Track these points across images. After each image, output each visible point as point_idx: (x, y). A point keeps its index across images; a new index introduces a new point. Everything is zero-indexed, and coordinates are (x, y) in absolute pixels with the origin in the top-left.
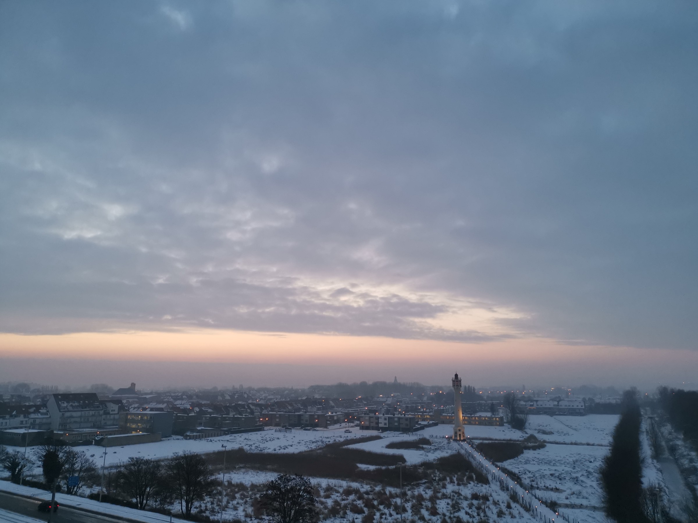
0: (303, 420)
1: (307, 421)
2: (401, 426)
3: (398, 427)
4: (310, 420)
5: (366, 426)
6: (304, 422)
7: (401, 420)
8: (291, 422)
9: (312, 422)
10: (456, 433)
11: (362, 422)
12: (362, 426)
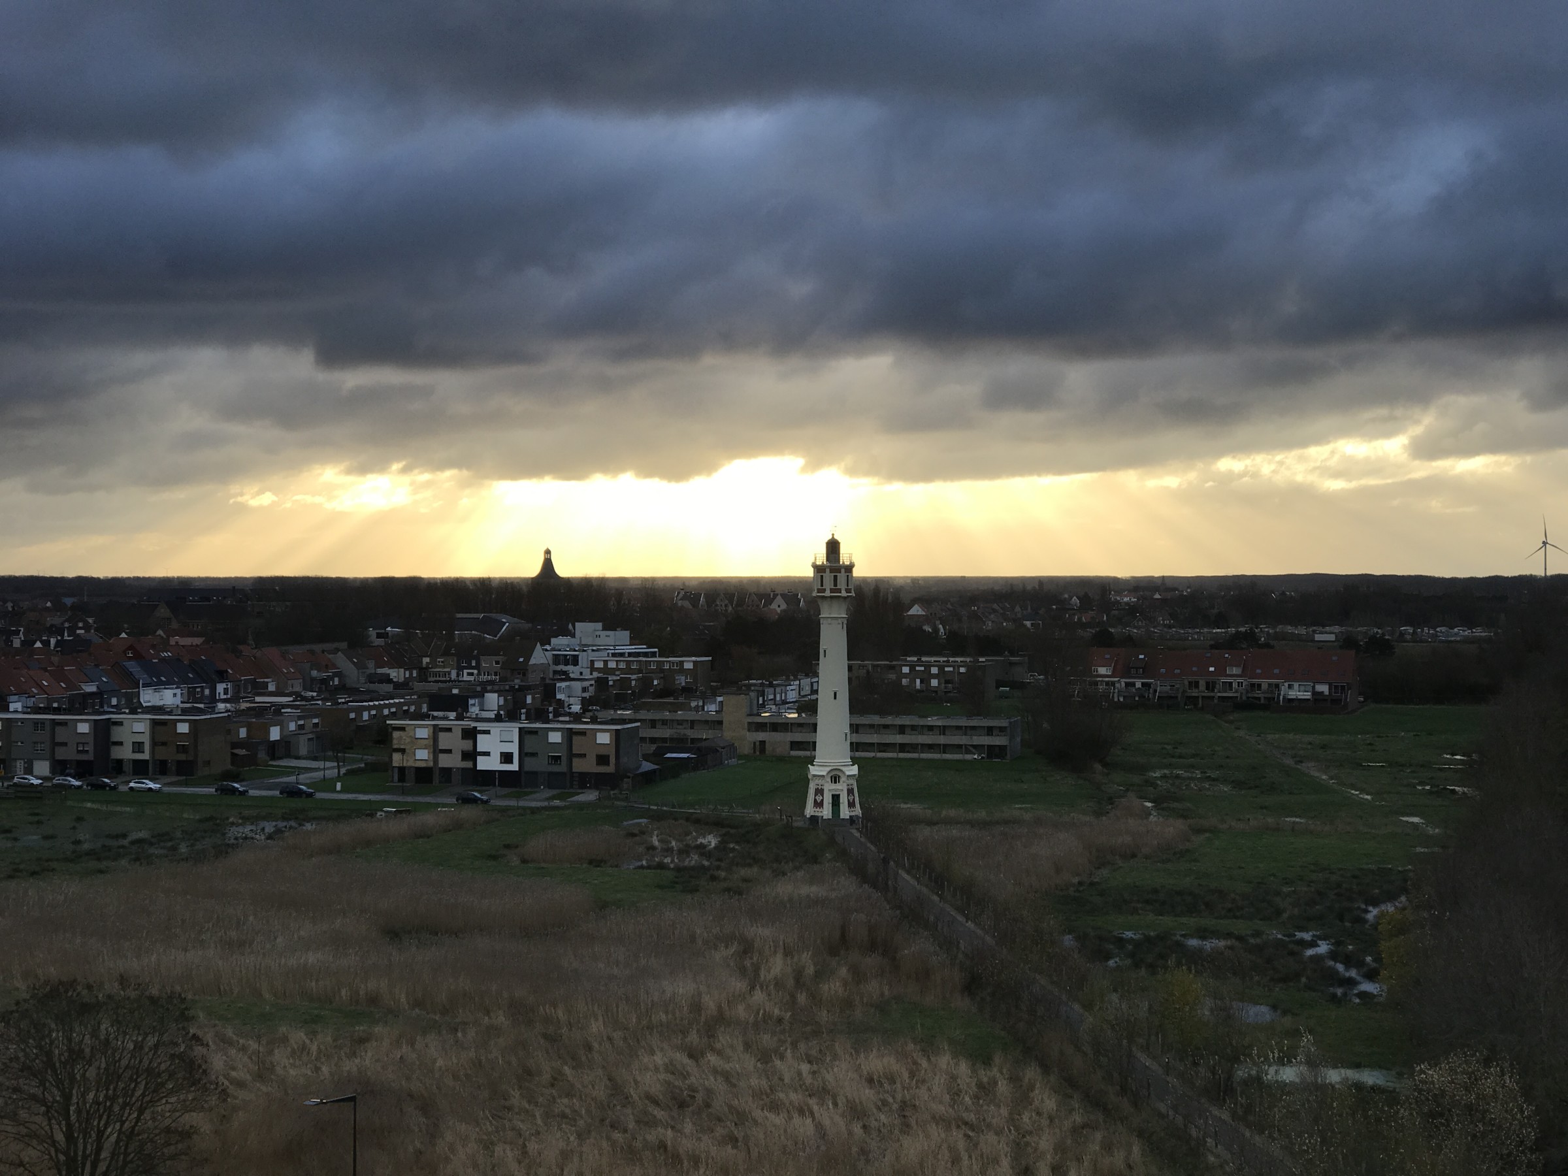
0: (121, 744)
1: (138, 747)
2: (579, 766)
3: (562, 768)
4: (155, 744)
5: (418, 769)
6: (125, 753)
7: (576, 739)
8: (61, 753)
9: (163, 753)
10: (819, 791)
11: (403, 751)
12: (402, 770)
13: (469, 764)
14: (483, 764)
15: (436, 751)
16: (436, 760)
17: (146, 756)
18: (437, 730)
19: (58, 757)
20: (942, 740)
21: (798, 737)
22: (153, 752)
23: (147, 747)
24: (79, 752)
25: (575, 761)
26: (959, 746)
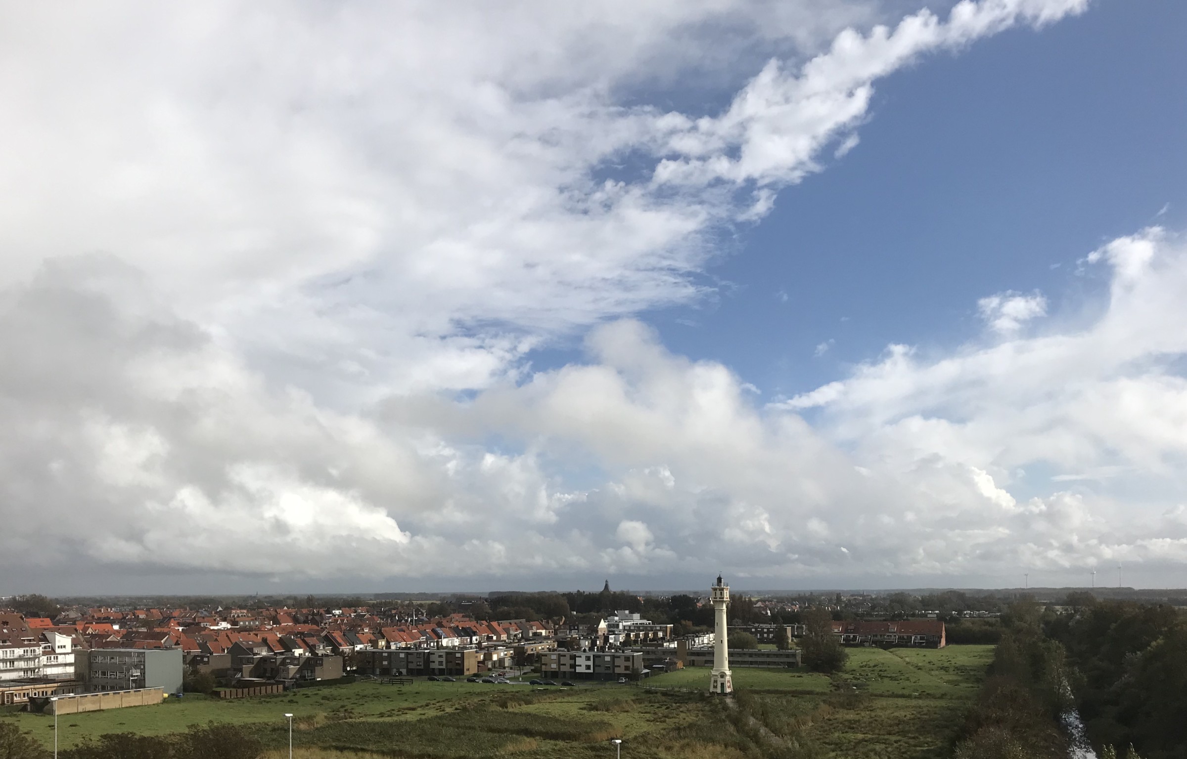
2: (617, 671)
3: (611, 671)
4: (447, 662)
5: (552, 671)
6: (435, 666)
7: (616, 659)
8: (411, 666)
9: (450, 666)
10: (716, 681)
11: (546, 664)
12: (545, 672)
13: (573, 670)
14: (578, 670)
15: (560, 664)
16: (559, 668)
17: (444, 667)
18: (560, 656)
19: (409, 667)
20: (768, 660)
21: (708, 658)
22: (447, 666)
23: (444, 663)
24: (418, 665)
25: (616, 668)
26: (775, 662)
